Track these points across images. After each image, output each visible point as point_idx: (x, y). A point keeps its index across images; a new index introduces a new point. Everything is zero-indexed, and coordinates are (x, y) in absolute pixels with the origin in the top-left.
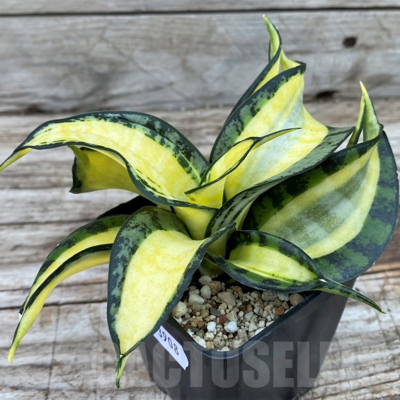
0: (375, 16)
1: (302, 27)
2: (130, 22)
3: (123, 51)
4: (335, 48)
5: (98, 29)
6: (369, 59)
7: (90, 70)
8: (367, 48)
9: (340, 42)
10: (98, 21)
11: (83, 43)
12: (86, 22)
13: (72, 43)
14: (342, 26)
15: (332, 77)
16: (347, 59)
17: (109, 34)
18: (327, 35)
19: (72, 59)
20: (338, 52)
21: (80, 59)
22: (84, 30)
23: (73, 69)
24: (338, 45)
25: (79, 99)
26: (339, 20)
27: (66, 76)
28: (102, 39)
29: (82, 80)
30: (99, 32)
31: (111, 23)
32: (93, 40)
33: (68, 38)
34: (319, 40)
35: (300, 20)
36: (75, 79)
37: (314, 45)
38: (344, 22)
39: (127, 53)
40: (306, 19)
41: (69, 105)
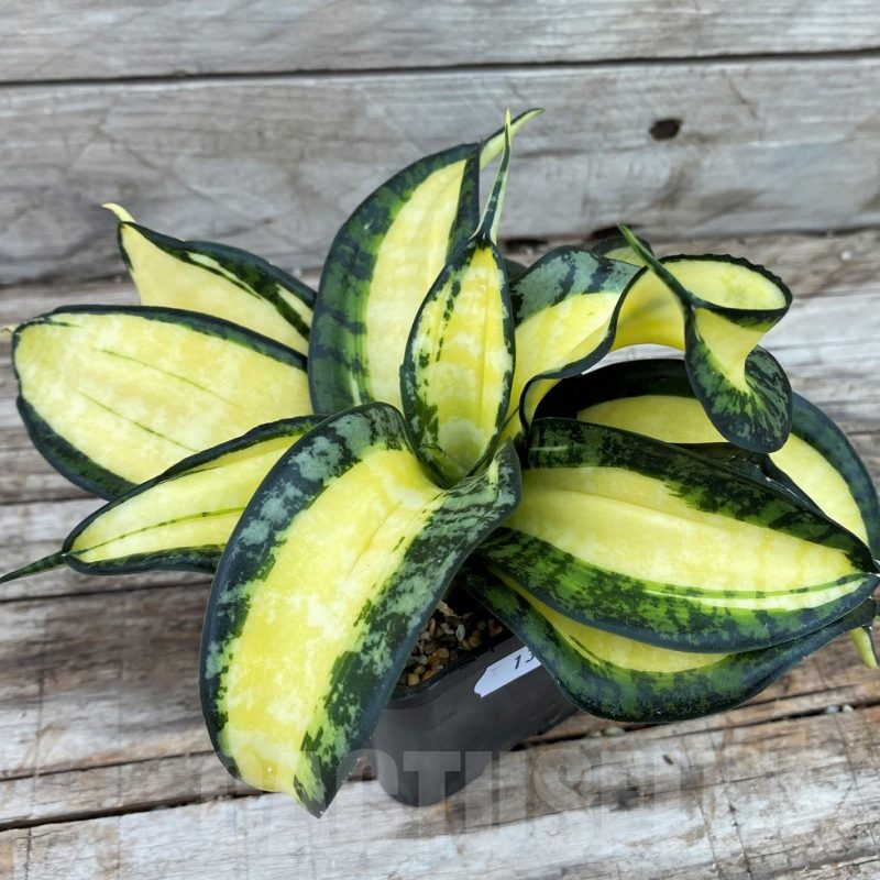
0: (723, 73)
1: (559, 101)
2: (164, 98)
3: (149, 157)
4: (634, 143)
5: (87, 113)
6: (706, 163)
7: (77, 198)
8: (703, 140)
9: (645, 130)
10: (86, 97)
11: (55, 143)
12: (56, 101)
13: (27, 144)
14: (649, 97)
15: (625, 199)
16: (659, 163)
17: (114, 123)
18: (615, 114)
19: (32, 179)
20: (639, 149)
21: (52, 177)
22: (54, 116)
23: (38, 198)
24: (641, 136)
25: (56, 258)
26: (641, 85)
27: (21, 212)
28: (98, 134)
29: (60, 220)
30: (93, 121)
31: (117, 100)
32: (77, 138)
33: (18, 134)
34: (598, 126)
35: (555, 86)
36: (44, 218)
37: (586, 137)
38: (654, 89)
39: (160, 162)
40: (568, 85)
41: (34, 270)
